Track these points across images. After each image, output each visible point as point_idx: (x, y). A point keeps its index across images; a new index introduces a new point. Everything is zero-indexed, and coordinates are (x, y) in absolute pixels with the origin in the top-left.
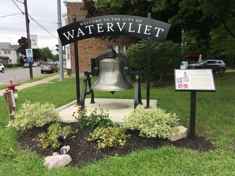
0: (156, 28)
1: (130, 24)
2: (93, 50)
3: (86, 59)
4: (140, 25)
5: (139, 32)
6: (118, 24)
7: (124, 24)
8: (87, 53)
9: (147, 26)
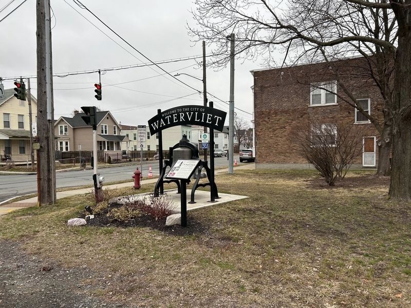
0: (215, 116)
1: (196, 113)
2: (285, 131)
3: (276, 144)
4: (203, 114)
5: (203, 121)
6: (187, 113)
7: (192, 113)
8: (277, 137)
9: (208, 115)
